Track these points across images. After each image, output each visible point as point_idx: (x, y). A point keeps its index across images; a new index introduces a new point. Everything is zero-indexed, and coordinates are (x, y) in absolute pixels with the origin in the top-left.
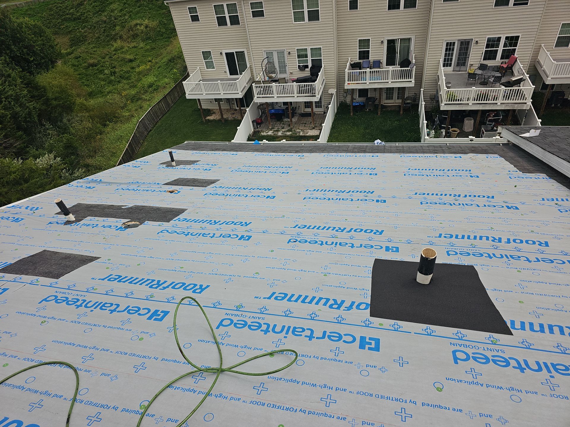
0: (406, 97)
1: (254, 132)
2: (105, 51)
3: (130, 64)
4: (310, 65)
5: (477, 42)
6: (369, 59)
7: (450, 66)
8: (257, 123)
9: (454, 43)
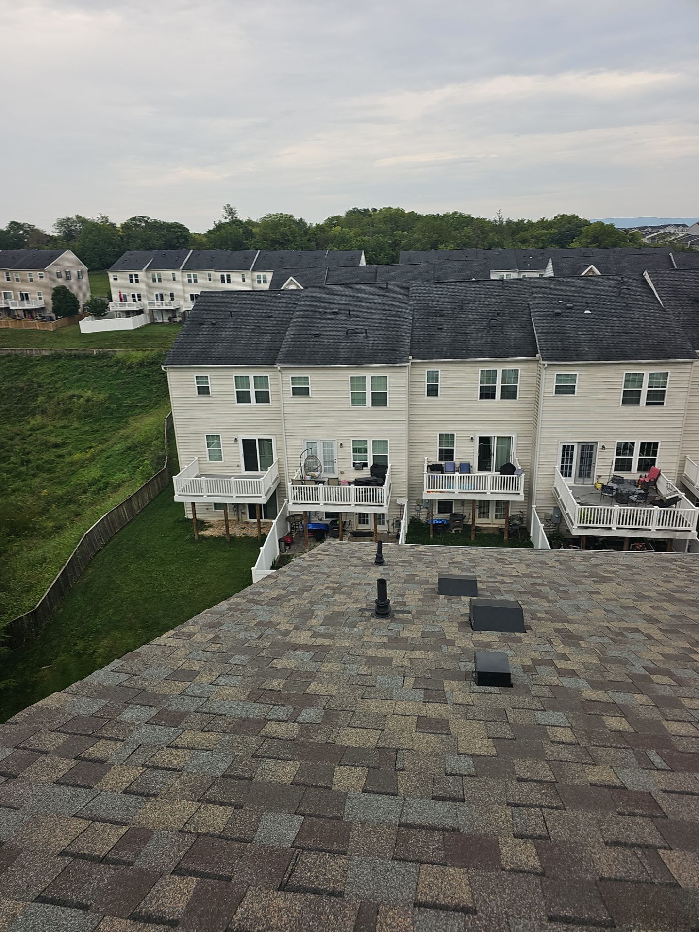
0: (509, 516)
1: (281, 557)
2: (16, 428)
3: (54, 450)
4: (370, 463)
5: (603, 446)
6: (453, 460)
7: (570, 476)
8: (286, 542)
9: (573, 447)
